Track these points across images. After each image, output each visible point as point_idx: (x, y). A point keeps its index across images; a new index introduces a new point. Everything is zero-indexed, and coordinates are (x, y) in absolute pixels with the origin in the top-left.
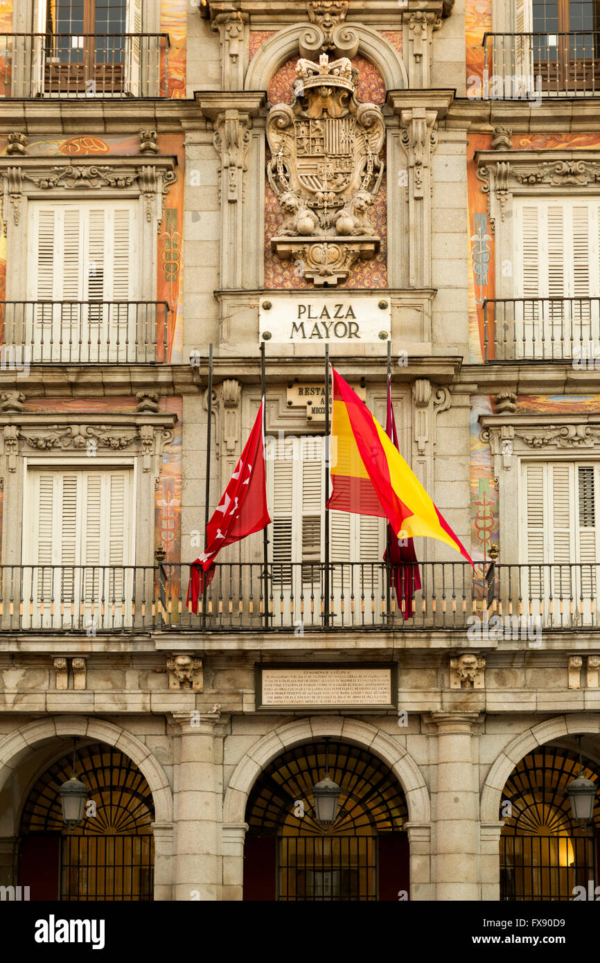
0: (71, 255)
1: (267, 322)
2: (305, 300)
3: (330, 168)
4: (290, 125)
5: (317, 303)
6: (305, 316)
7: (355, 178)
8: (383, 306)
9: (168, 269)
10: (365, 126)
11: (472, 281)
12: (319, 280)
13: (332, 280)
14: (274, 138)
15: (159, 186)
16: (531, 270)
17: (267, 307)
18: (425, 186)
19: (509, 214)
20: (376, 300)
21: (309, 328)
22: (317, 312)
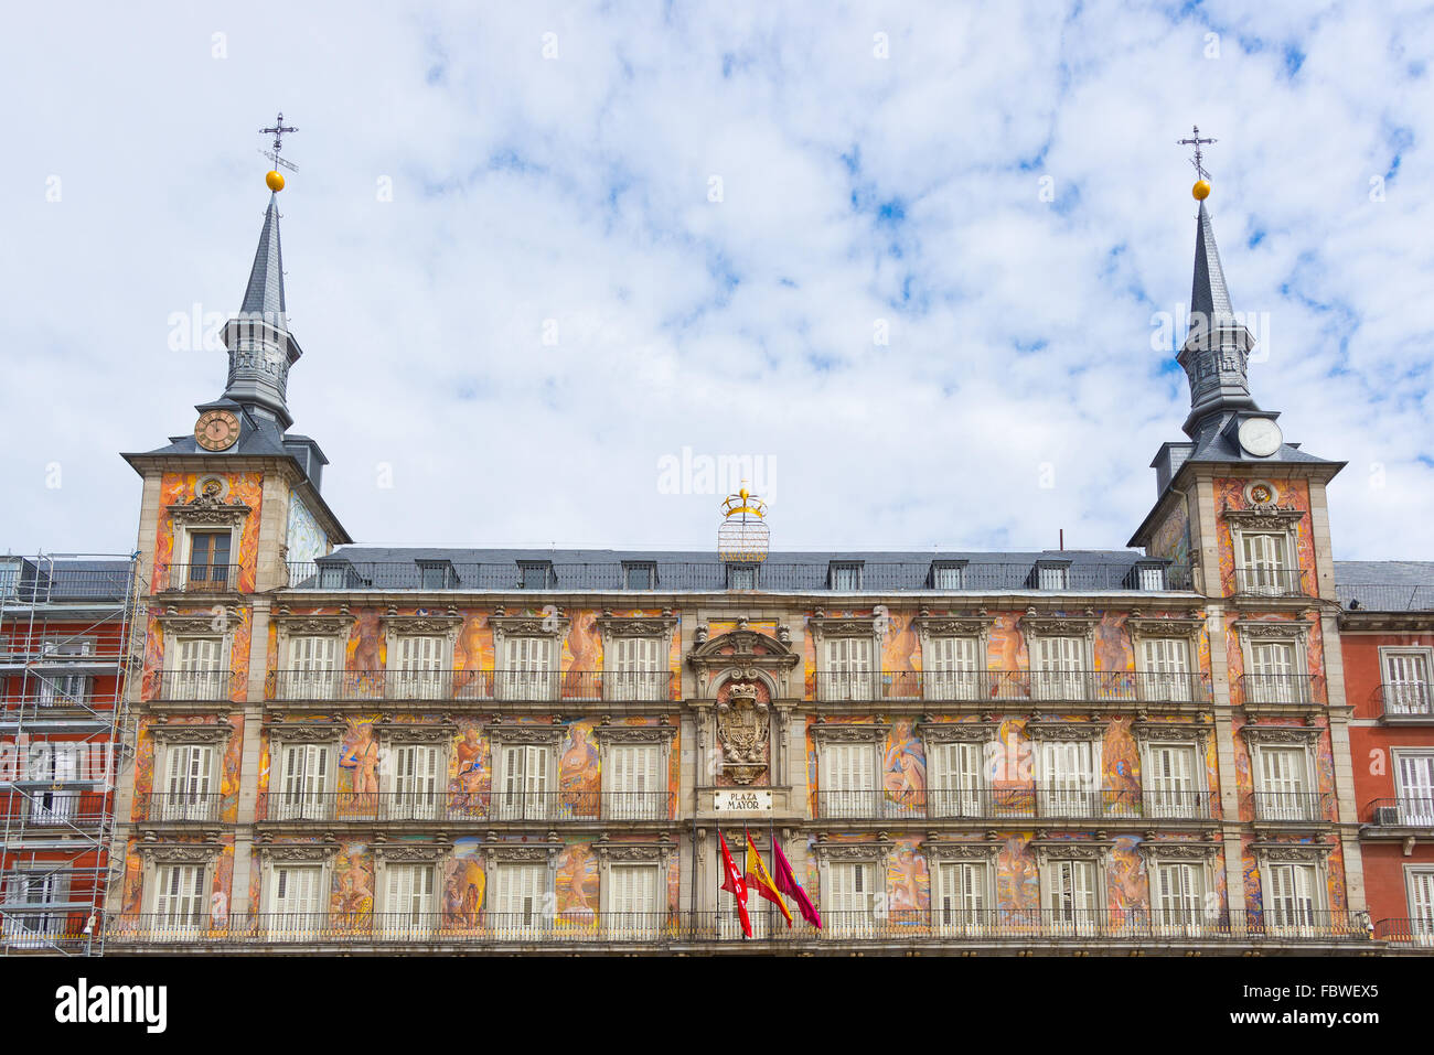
0: (630, 769)
1: (718, 801)
2: (735, 792)
3: (746, 731)
4: (727, 713)
5: (740, 793)
6: (734, 799)
7: (757, 736)
8: (768, 794)
9: (674, 776)
10: (760, 713)
11: (808, 782)
12: (740, 782)
13: (747, 782)
14: (720, 718)
15: (669, 739)
16: (834, 776)
17: (717, 794)
18: (787, 740)
19: (825, 752)
20: (766, 791)
21: (736, 805)
22: (739, 797)
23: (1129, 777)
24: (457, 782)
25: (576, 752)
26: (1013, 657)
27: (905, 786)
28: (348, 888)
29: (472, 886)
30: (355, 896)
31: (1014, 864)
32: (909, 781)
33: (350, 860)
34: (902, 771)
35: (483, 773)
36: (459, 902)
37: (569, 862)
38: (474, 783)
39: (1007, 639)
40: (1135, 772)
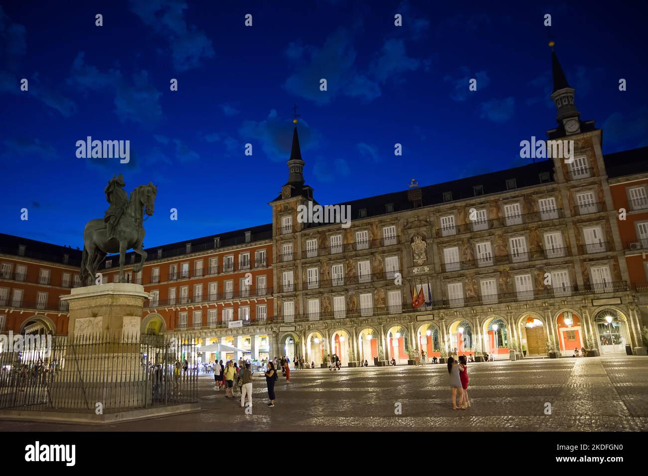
0: (391, 265)
3: (420, 250)
5: (420, 268)
6: (418, 270)
7: (423, 251)
9: (402, 265)
15: (400, 255)
16: (447, 259)
17: (413, 269)
18: (432, 250)
20: (427, 266)
23: (539, 246)
24: (347, 274)
25: (376, 262)
26: (497, 214)
27: (468, 259)
28: (325, 305)
29: (354, 302)
30: (327, 307)
31: (504, 279)
32: (469, 257)
33: (325, 298)
34: (467, 254)
35: (354, 271)
36: (351, 306)
37: (377, 292)
38: (351, 274)
39: (495, 208)
40: (540, 244)
